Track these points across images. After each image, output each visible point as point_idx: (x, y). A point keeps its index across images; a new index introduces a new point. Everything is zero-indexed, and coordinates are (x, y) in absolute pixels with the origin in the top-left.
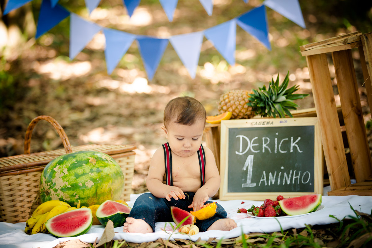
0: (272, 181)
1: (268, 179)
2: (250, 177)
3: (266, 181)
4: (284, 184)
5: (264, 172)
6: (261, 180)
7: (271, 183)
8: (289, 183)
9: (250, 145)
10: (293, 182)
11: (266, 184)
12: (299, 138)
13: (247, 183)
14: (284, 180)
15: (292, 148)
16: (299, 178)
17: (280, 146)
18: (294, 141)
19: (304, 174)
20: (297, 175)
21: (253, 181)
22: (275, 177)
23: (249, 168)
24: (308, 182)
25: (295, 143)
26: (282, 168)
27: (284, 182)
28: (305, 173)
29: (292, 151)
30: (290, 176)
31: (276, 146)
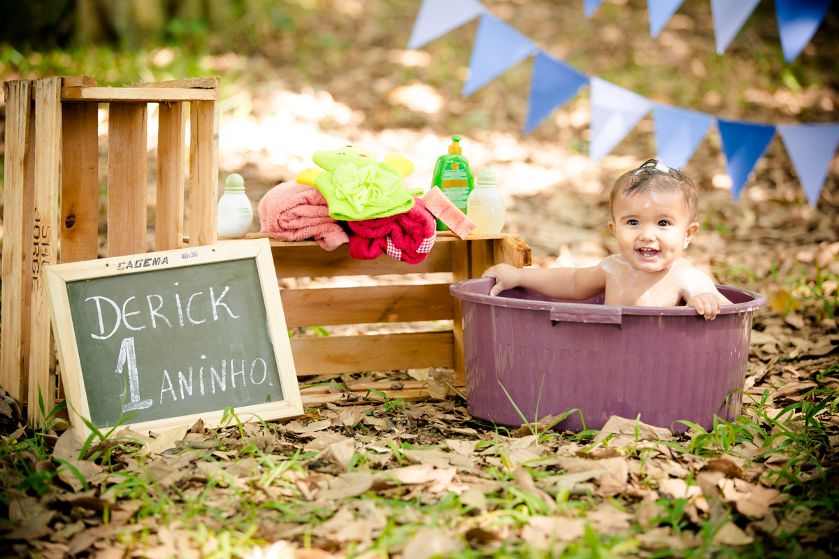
0: (187, 389)
1: (176, 386)
2: (135, 387)
3: (173, 392)
4: (214, 392)
5: (165, 371)
6: (163, 391)
7: (186, 393)
8: (224, 389)
9: (121, 316)
10: (234, 386)
11: (175, 398)
12: (227, 289)
13: (133, 401)
14: (213, 383)
15: (215, 312)
16: (243, 374)
17: (188, 310)
18: (216, 297)
19: (253, 365)
20: (237, 368)
21: (143, 397)
22: (191, 380)
23: (129, 365)
24: (263, 380)
25: (219, 300)
26: (203, 357)
27: (213, 387)
28: (255, 361)
29: (216, 318)
30: (224, 373)
31: (180, 311)
